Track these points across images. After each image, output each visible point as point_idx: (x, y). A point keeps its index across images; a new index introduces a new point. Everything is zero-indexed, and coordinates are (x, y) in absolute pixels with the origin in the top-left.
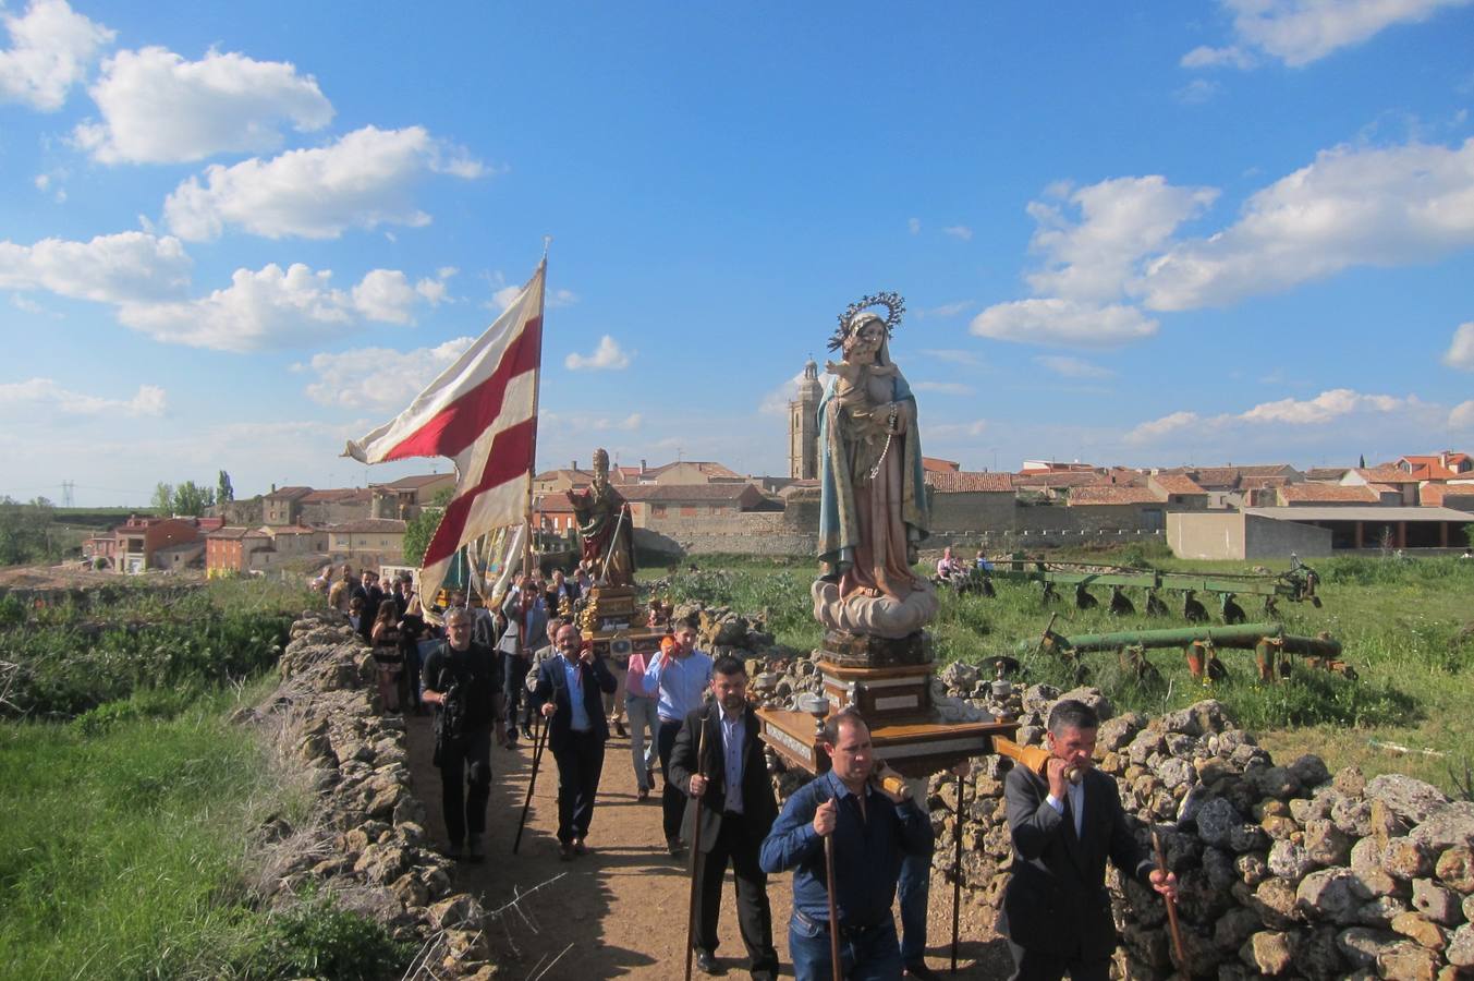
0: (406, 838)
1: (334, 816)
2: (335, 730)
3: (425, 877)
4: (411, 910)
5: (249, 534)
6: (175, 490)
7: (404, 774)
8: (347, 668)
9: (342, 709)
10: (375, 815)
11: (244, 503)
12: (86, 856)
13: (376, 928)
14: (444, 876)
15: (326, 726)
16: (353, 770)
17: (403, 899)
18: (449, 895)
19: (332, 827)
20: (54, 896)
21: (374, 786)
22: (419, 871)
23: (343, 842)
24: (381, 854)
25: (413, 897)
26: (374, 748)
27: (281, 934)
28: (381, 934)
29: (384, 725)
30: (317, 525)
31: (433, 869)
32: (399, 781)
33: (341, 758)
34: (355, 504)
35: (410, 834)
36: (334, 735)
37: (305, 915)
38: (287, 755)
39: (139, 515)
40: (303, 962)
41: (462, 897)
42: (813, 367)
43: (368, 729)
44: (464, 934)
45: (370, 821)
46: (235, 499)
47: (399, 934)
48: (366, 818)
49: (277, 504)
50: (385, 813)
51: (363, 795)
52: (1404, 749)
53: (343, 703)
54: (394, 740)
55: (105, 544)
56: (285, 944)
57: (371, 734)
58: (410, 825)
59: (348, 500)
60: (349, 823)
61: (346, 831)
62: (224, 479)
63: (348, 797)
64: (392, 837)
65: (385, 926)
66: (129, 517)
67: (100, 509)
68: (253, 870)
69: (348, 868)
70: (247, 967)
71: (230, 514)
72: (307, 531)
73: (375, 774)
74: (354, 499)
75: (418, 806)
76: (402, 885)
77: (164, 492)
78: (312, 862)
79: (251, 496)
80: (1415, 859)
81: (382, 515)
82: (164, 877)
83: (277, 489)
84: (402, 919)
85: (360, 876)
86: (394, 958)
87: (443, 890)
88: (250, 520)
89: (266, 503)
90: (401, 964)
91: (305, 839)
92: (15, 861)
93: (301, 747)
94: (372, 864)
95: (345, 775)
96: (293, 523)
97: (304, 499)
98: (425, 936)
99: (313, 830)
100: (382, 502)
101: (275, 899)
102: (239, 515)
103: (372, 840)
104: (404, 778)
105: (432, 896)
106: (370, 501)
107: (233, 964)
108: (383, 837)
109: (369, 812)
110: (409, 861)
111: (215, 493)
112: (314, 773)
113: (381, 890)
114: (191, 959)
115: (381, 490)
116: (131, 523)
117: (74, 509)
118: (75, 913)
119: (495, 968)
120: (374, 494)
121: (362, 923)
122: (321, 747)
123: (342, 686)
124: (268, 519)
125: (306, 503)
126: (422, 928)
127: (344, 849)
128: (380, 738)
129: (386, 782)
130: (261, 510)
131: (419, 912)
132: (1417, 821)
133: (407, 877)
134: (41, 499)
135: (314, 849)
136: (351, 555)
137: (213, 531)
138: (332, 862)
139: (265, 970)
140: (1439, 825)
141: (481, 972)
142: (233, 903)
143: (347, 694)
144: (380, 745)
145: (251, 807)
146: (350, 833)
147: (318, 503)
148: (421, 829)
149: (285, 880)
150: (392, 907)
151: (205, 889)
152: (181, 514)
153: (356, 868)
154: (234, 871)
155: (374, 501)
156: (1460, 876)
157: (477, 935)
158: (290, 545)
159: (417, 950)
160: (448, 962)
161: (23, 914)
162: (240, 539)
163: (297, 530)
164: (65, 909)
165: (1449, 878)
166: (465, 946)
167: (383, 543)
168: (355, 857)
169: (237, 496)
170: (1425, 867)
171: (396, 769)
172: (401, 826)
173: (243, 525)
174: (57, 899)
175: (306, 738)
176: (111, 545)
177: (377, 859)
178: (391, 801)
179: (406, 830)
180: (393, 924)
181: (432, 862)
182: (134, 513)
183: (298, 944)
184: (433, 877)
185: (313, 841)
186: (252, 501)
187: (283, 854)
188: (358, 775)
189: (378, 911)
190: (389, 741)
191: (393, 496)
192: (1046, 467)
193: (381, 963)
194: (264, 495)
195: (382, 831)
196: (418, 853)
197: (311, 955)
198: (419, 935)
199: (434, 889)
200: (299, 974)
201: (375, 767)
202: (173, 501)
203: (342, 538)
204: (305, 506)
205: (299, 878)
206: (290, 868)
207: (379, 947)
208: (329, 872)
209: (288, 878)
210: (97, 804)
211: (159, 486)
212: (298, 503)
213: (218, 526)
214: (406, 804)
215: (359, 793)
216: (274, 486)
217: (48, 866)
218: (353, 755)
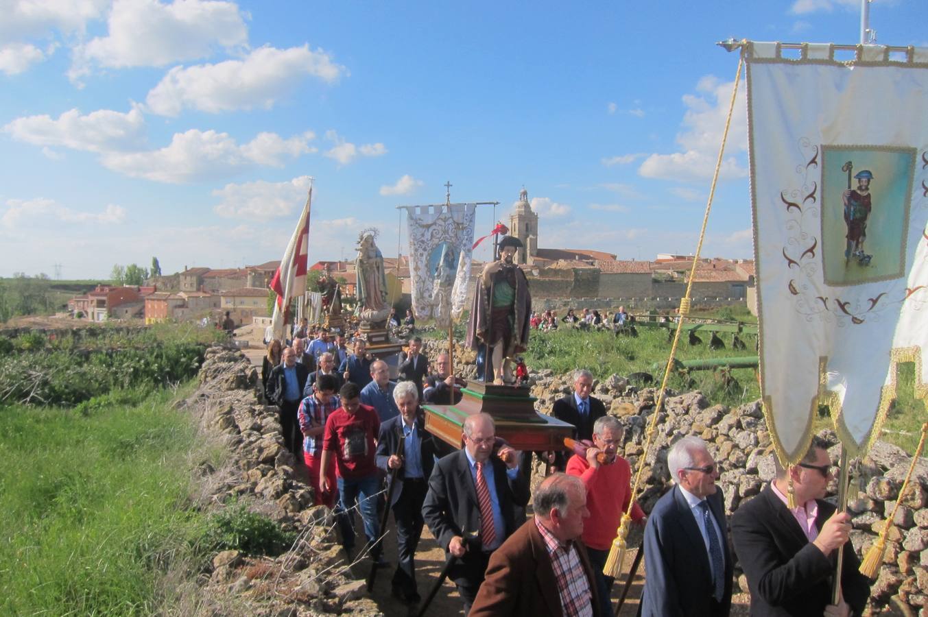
0: (284, 474)
1: (240, 461)
2: (237, 413)
3: (297, 496)
4: (290, 514)
5: (172, 297)
6: (126, 269)
7: (280, 438)
8: (241, 376)
9: (239, 401)
10: (264, 461)
11: (168, 278)
12: (96, 483)
13: (271, 523)
14: (308, 496)
15: (231, 410)
16: (249, 435)
17: (286, 508)
18: (311, 506)
19: (239, 468)
20: (79, 505)
21: (262, 446)
22: (294, 493)
23: (247, 476)
24: (270, 483)
25: (291, 507)
26: (261, 423)
27: (217, 525)
28: (274, 527)
29: (267, 410)
30: (213, 291)
31: (302, 491)
32: (279, 443)
33: (241, 429)
34: (237, 278)
35: (286, 472)
36: (237, 415)
37: (230, 515)
38: (208, 427)
39: (103, 285)
40: (230, 541)
41: (321, 507)
42: (525, 193)
43: (257, 412)
44: (322, 528)
45: (261, 465)
46: (162, 275)
47: (284, 527)
48: (259, 463)
49: (188, 278)
50: (270, 461)
51: (256, 450)
52: (888, 431)
53: (239, 397)
54: (273, 419)
55: (82, 303)
56: (219, 531)
57: (259, 415)
58: (286, 467)
59: (233, 276)
60: (249, 466)
61: (248, 470)
62: (156, 262)
63: (247, 451)
64: (276, 474)
65: (276, 522)
66: (96, 286)
67: (78, 281)
68: (195, 491)
69: (252, 490)
70: (197, 544)
71: (159, 285)
72: (208, 295)
73: (263, 438)
74: (236, 275)
75: (290, 457)
76: (284, 501)
77: (118, 271)
78: (230, 487)
79: (172, 273)
80: (887, 489)
81: (254, 285)
82: (144, 494)
83: (188, 269)
84: (285, 519)
85: (258, 495)
86: (283, 540)
87: (308, 503)
88: (172, 288)
89: (181, 277)
90: (287, 544)
91: (224, 474)
92: (53, 485)
93: (218, 422)
94: (266, 488)
95: (244, 439)
96: (198, 290)
97: (205, 275)
98: (300, 529)
99: (228, 470)
100: (254, 277)
101: (210, 507)
102: (165, 284)
103: (264, 475)
104: (280, 441)
105: (301, 507)
106: (246, 277)
107: (190, 542)
108: (270, 474)
109: (260, 460)
110: (287, 487)
111: (149, 271)
112: (227, 436)
113: (271, 503)
114: (165, 540)
115: (253, 269)
116: (98, 289)
117: (60, 281)
118: (92, 514)
119: (341, 547)
120: (249, 272)
121: (263, 521)
122: (230, 422)
123: (238, 387)
124: (182, 287)
125: (206, 277)
126: (297, 524)
127: (247, 481)
128: (264, 418)
129: (270, 442)
130: (179, 282)
131: (295, 516)
132: (889, 468)
133: (288, 496)
134: (43, 275)
135: (230, 480)
136: (235, 310)
137: (149, 295)
138: (243, 487)
139: (208, 545)
140: (902, 470)
141: (333, 549)
142: (186, 510)
143: (242, 392)
144: (264, 421)
145: (190, 457)
146: (250, 472)
147: (214, 278)
148: (292, 470)
149: (215, 497)
150: (279, 512)
151: (169, 501)
152: (130, 284)
153: (256, 490)
154: (184, 491)
155: (249, 277)
156: (913, 499)
157: (330, 529)
158: (197, 304)
159: (295, 537)
160: (313, 543)
161: (61, 515)
162: (165, 300)
163: (201, 295)
164: (86, 512)
165: (906, 500)
166: (323, 534)
167: (255, 303)
168: (255, 484)
169: (163, 273)
170: (893, 494)
171: (275, 435)
172: (281, 468)
173: (167, 291)
174: (81, 506)
175: (219, 417)
176: (86, 303)
177: (269, 485)
178: (273, 454)
179: (284, 470)
180: (280, 521)
181: (301, 488)
182: (100, 283)
183: (226, 531)
184: (302, 496)
185: (229, 475)
186: (172, 276)
187: (211, 483)
188: (252, 439)
189: (271, 514)
190: (270, 419)
191: (261, 274)
192: (672, 258)
193: (275, 544)
194: (180, 272)
195: (269, 470)
196: (292, 483)
197: (235, 536)
198: (296, 528)
199: (303, 503)
200: (227, 548)
201: (262, 434)
202: (124, 276)
203: (229, 299)
204: (206, 280)
205: (223, 495)
206: (217, 490)
207: (273, 534)
208: (242, 492)
209: (217, 495)
210: (97, 455)
211: (115, 266)
212: (202, 277)
213: (151, 292)
214: (283, 455)
215: (254, 449)
216: (186, 267)
217: (73, 488)
218: (249, 427)
